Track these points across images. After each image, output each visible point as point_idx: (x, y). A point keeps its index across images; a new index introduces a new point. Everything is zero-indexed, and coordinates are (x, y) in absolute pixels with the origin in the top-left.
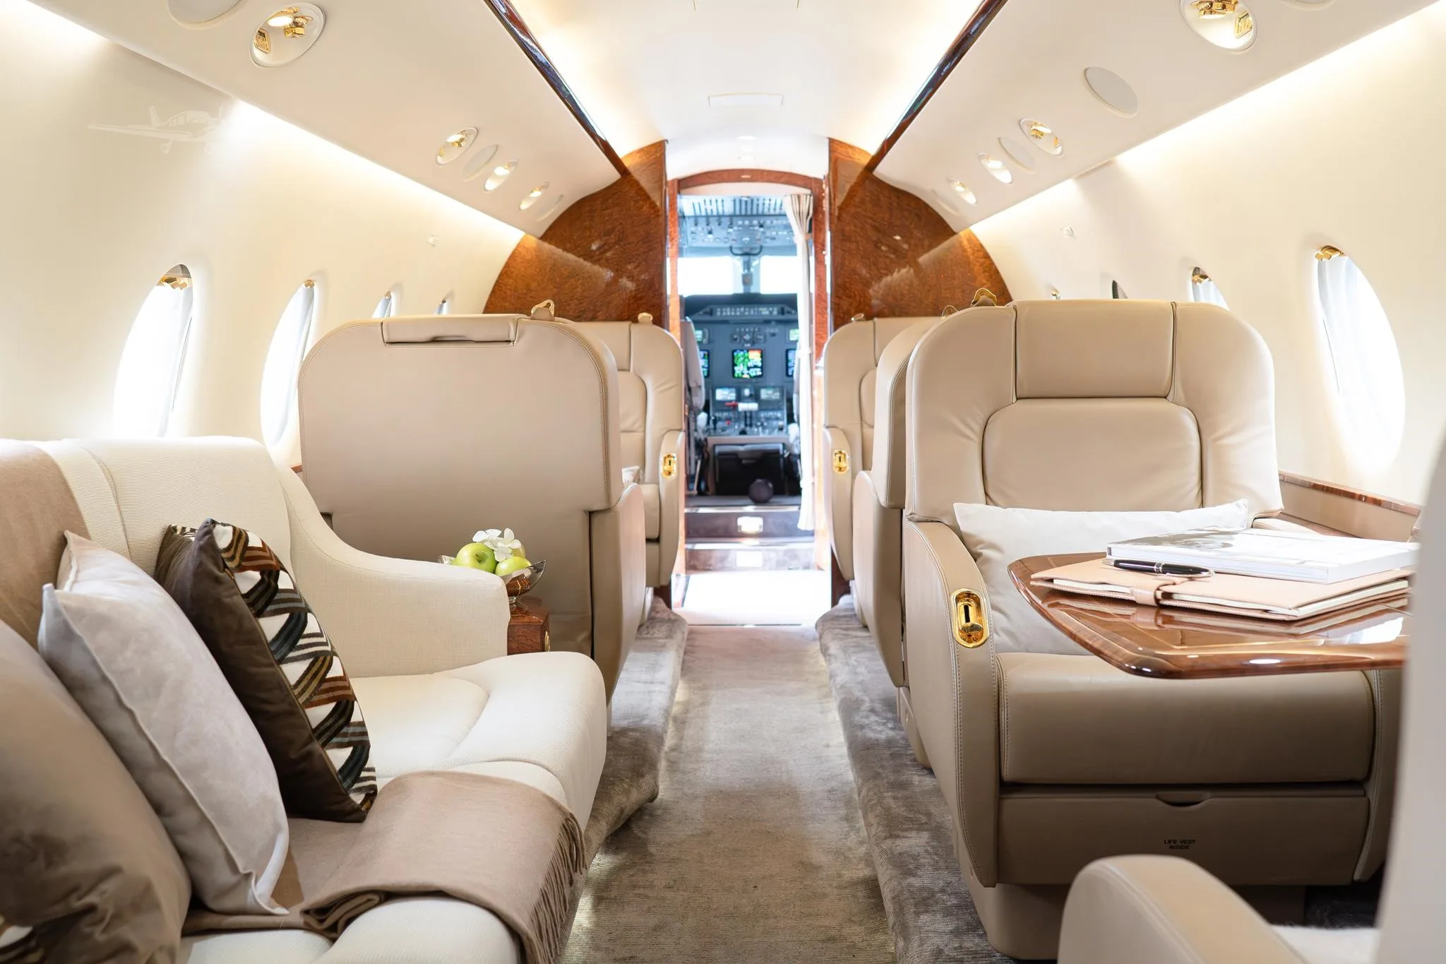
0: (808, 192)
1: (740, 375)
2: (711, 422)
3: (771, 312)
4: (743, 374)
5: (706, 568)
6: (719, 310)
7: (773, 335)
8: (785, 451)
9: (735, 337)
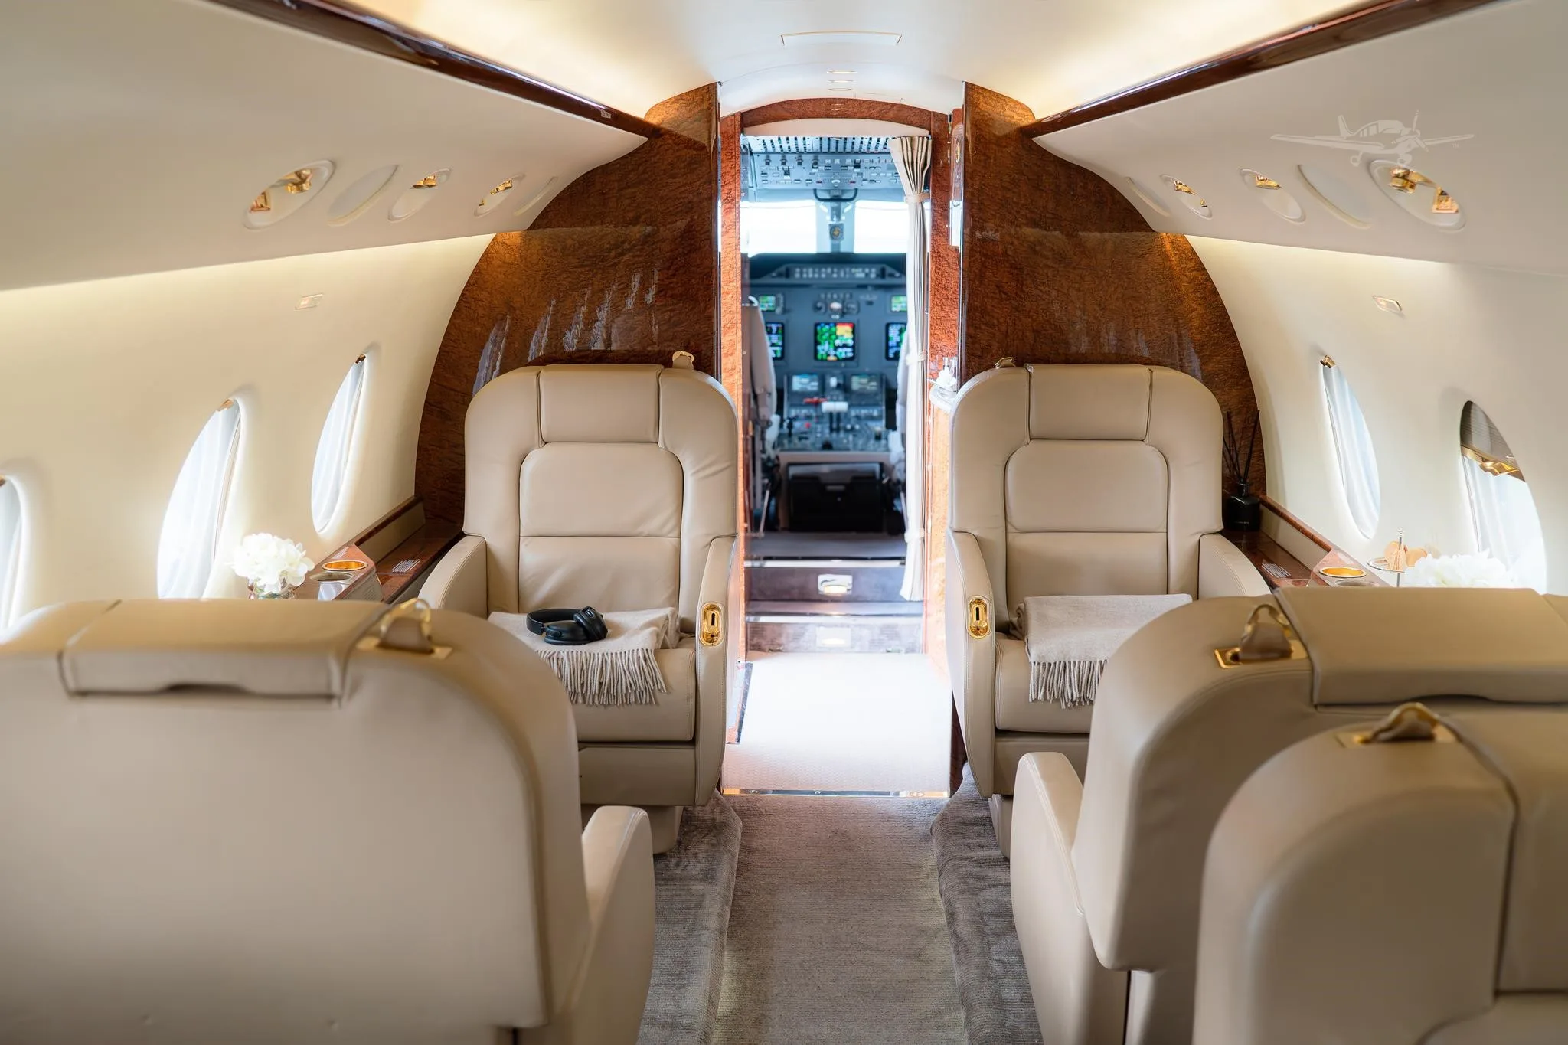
0: (926, 133)
1: (824, 357)
2: (785, 425)
3: (867, 275)
4: (828, 355)
5: (775, 649)
6: (798, 270)
7: (870, 303)
8: (884, 475)
9: (819, 305)
